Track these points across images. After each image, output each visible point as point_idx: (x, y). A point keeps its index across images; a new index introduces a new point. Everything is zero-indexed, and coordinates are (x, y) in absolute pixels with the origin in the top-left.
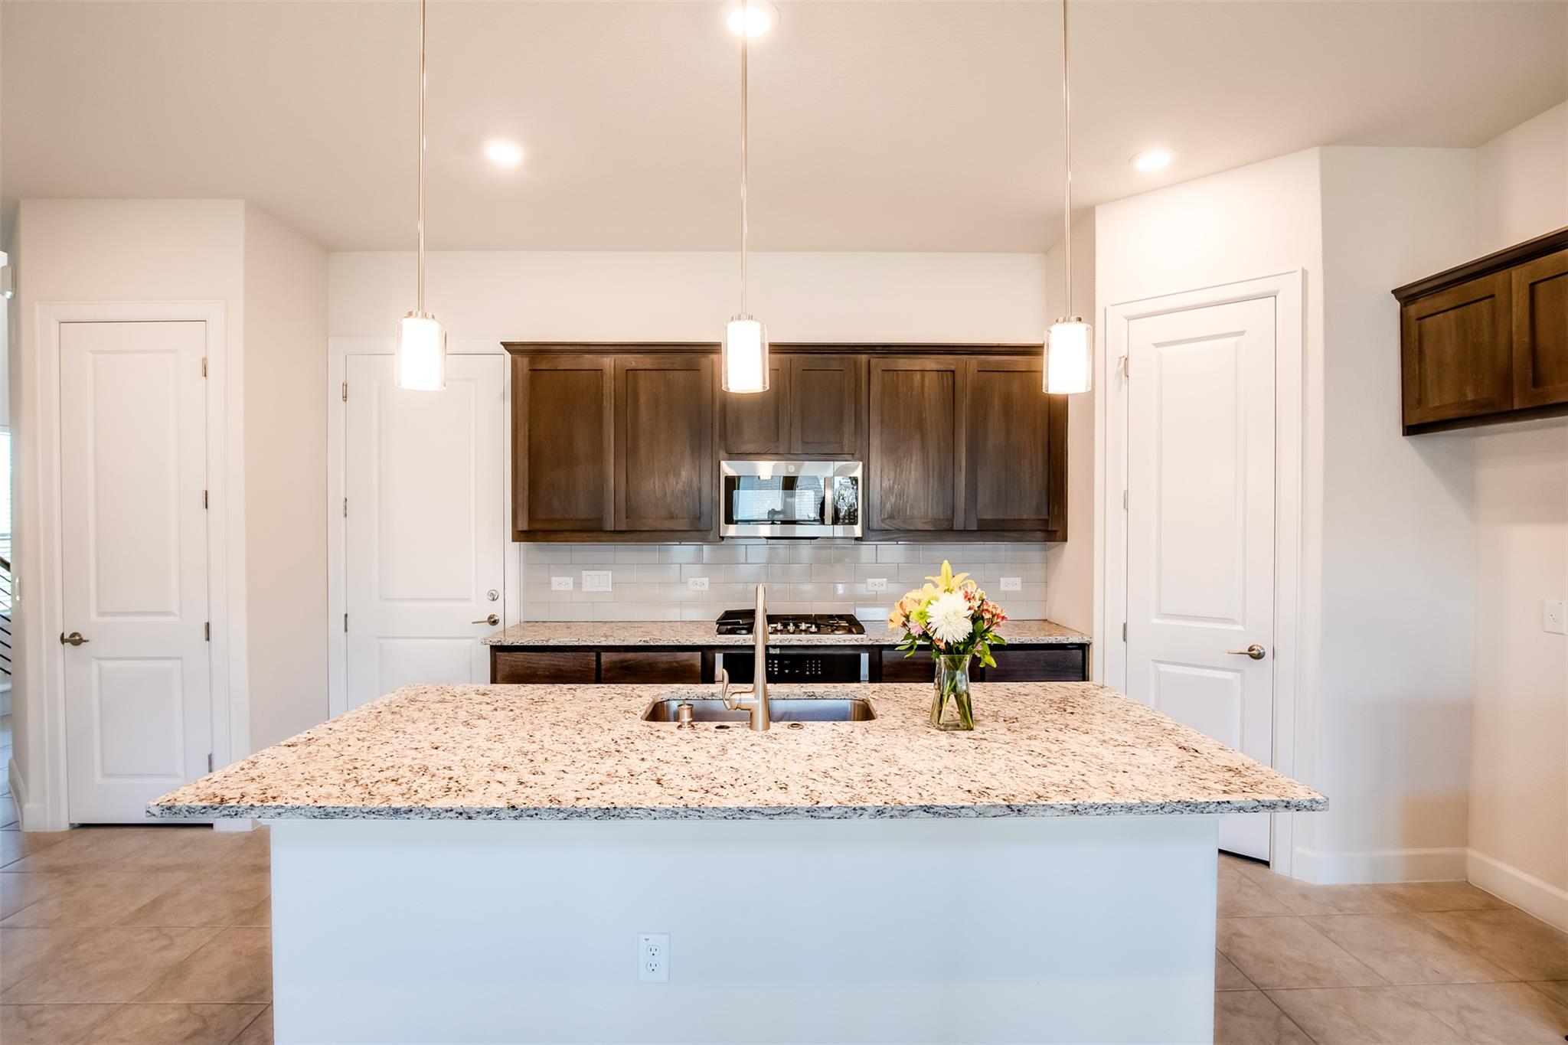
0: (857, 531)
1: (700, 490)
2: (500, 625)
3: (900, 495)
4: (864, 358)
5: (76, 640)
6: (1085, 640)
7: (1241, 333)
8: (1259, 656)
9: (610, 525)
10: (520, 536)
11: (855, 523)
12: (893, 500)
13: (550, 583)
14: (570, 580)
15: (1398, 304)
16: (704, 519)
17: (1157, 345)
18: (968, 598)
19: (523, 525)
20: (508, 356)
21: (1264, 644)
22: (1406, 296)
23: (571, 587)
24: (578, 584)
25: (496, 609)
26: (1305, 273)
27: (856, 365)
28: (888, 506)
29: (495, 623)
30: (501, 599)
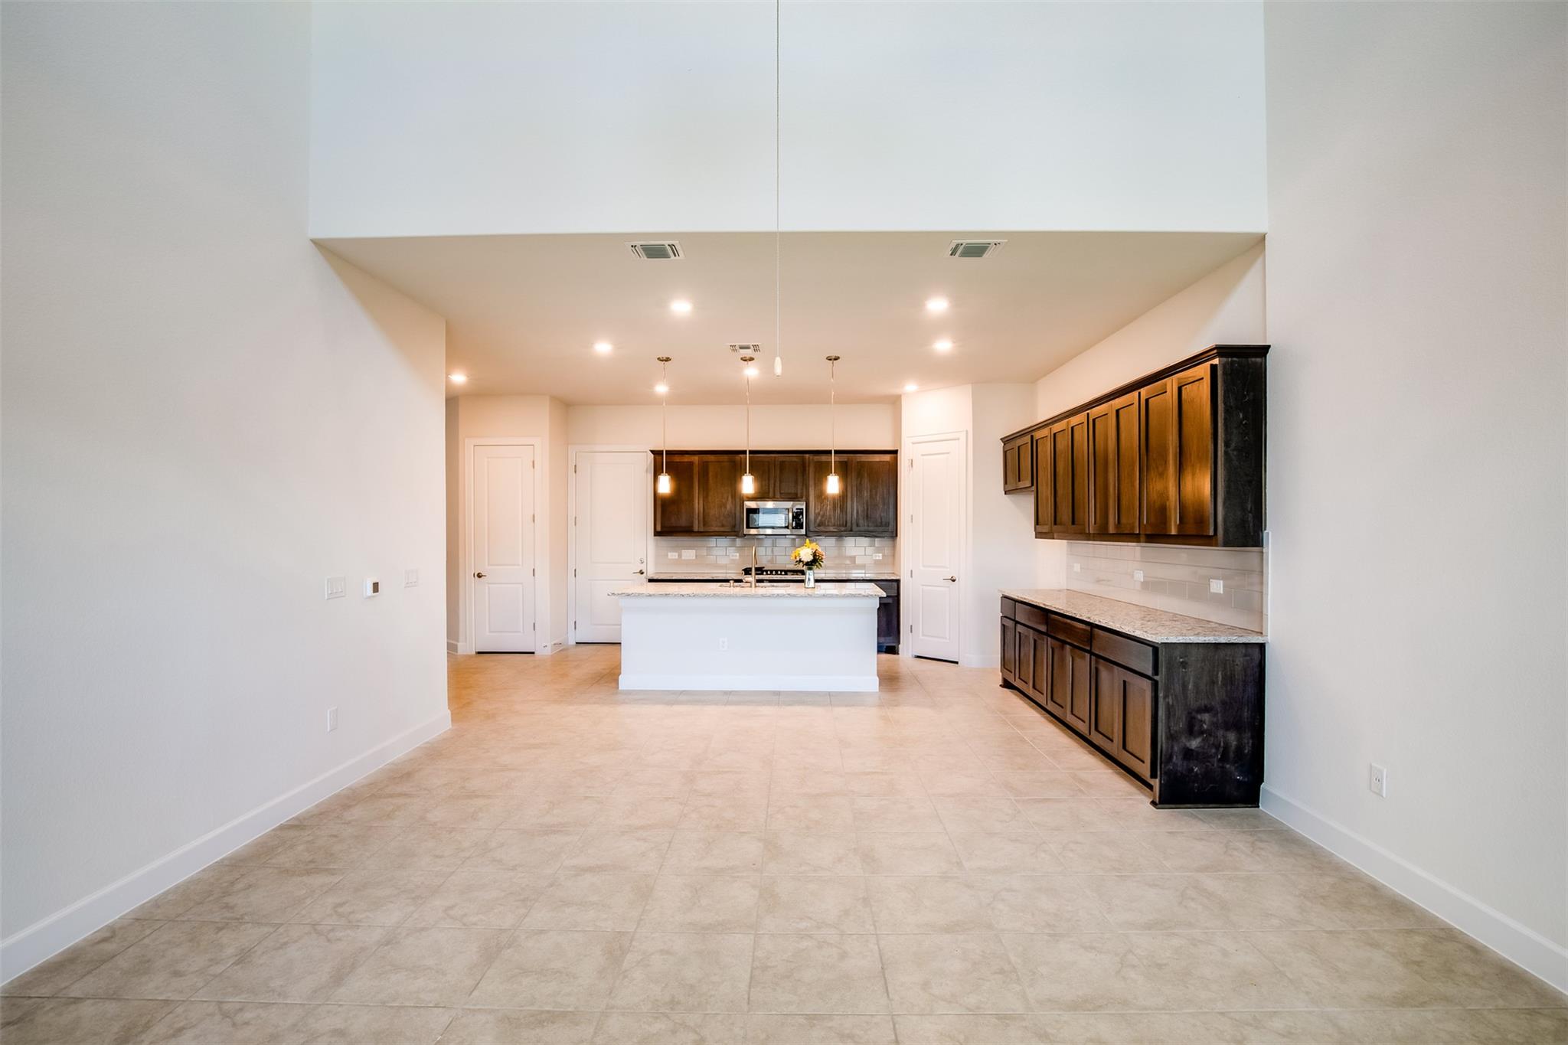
0: (803, 531)
1: (735, 514)
2: (645, 574)
3: (823, 516)
4: (807, 455)
5: (479, 576)
6: (898, 578)
7: (948, 453)
8: (954, 581)
9: (696, 529)
10: (657, 534)
11: (802, 528)
12: (820, 518)
13: (667, 555)
14: (677, 554)
15: (1003, 444)
16: (737, 526)
17: (923, 455)
18: (812, 549)
19: (659, 529)
20: (652, 455)
21: (956, 577)
22: (1006, 441)
23: (677, 557)
24: (680, 556)
25: (643, 567)
26: (967, 431)
27: (803, 458)
28: (818, 521)
29: (642, 573)
30: (645, 563)
